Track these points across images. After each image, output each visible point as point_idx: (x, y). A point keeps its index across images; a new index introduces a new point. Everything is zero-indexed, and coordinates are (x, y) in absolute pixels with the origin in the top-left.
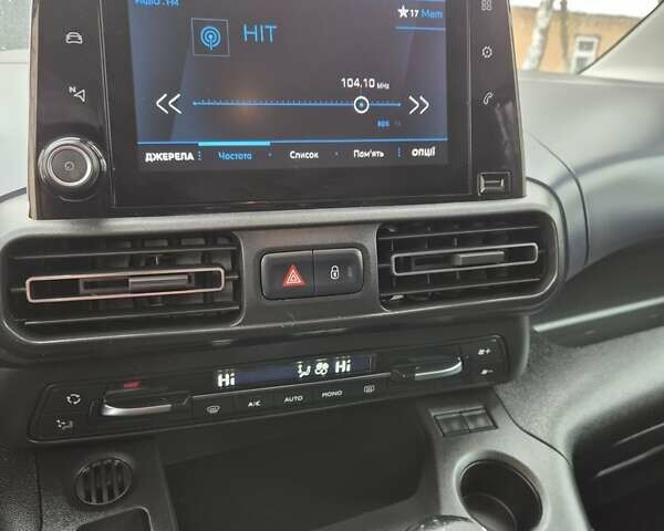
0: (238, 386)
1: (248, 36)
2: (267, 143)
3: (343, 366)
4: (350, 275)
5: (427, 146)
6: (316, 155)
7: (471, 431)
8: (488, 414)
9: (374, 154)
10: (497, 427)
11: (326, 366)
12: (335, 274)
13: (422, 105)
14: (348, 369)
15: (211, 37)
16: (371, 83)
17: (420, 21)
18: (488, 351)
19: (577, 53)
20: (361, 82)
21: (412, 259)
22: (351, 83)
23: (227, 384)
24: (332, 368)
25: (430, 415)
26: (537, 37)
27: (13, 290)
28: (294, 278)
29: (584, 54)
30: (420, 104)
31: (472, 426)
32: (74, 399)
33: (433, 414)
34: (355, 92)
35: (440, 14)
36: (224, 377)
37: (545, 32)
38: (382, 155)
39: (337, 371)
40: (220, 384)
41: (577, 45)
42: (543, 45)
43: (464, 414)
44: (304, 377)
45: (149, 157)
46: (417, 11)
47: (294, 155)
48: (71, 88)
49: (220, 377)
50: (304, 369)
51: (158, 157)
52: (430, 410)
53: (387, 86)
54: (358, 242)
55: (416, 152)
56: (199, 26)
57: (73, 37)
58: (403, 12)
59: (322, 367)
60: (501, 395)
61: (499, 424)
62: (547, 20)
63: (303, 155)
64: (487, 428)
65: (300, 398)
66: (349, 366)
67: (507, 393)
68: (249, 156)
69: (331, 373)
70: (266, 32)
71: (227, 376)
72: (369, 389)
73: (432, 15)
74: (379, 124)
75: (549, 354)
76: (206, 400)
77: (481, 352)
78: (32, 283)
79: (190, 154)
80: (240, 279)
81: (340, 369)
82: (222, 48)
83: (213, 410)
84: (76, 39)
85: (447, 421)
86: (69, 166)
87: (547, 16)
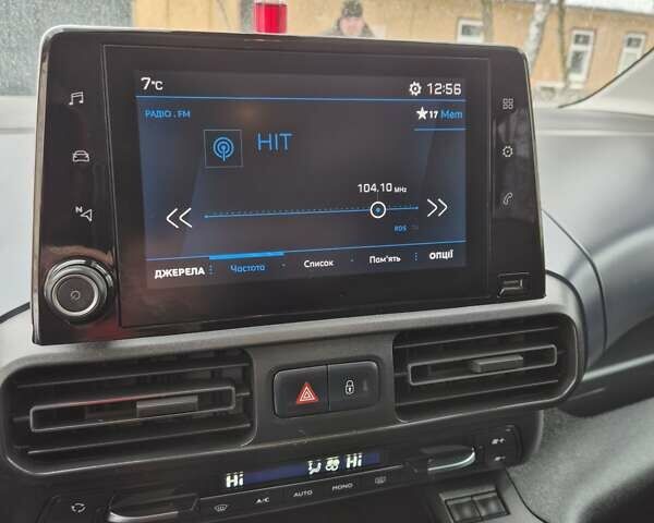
0: (246, 486)
1: (262, 144)
2: (281, 253)
3: (354, 461)
4: (365, 388)
5: (445, 249)
6: (331, 263)
7: (483, 519)
8: (500, 498)
9: (390, 259)
10: (508, 513)
11: (337, 462)
12: (350, 389)
13: (441, 207)
14: (360, 464)
15: (224, 148)
16: (388, 187)
17: (439, 122)
18: (502, 440)
19: (574, 48)
20: (379, 187)
21: (429, 368)
22: (368, 188)
23: (235, 484)
24: (343, 463)
25: (440, 499)
26: (534, 30)
27: (16, 419)
28: (307, 396)
29: (580, 48)
30: (438, 207)
31: (483, 513)
32: (78, 508)
33: (444, 498)
34: (372, 197)
35: (460, 114)
36: (232, 478)
37: (542, 26)
38: (399, 259)
39: (348, 466)
40: (228, 485)
41: (573, 38)
42: (540, 39)
43: (475, 499)
44: (314, 473)
45: (158, 274)
46: (436, 113)
47: (308, 264)
48: (77, 209)
49: (228, 479)
50: (314, 466)
51: (167, 273)
52: (441, 495)
53: (404, 190)
54: (374, 353)
55: (433, 256)
56: (212, 137)
57: (81, 156)
58: (422, 114)
59: (333, 463)
60: (513, 474)
61: (511, 510)
62: (544, 14)
63: (318, 264)
64: (498, 515)
65: (310, 493)
66: (360, 461)
67: (519, 473)
68: (262, 268)
69: (342, 469)
70: (281, 140)
71: (236, 477)
72: (380, 481)
73: (452, 115)
74: (396, 228)
75: (560, 426)
76: (213, 501)
77: (495, 442)
78: (35, 412)
79: (201, 269)
80: (251, 396)
81: (352, 464)
82: (235, 158)
83: (221, 509)
84: (83, 157)
85: (459, 507)
86: (76, 295)
87: (543, 10)
